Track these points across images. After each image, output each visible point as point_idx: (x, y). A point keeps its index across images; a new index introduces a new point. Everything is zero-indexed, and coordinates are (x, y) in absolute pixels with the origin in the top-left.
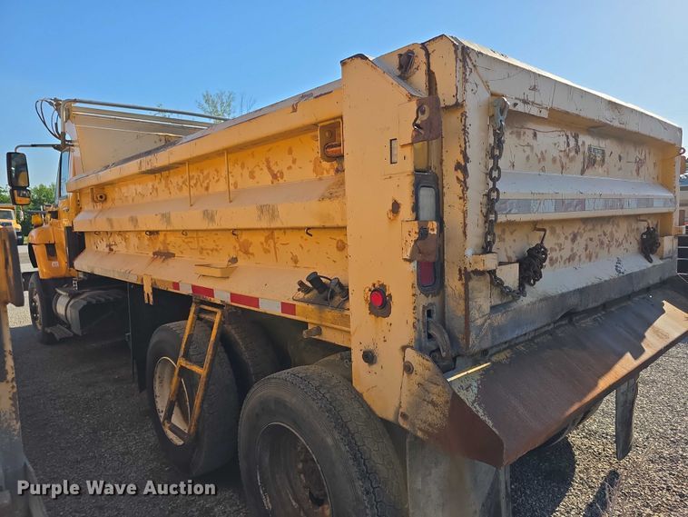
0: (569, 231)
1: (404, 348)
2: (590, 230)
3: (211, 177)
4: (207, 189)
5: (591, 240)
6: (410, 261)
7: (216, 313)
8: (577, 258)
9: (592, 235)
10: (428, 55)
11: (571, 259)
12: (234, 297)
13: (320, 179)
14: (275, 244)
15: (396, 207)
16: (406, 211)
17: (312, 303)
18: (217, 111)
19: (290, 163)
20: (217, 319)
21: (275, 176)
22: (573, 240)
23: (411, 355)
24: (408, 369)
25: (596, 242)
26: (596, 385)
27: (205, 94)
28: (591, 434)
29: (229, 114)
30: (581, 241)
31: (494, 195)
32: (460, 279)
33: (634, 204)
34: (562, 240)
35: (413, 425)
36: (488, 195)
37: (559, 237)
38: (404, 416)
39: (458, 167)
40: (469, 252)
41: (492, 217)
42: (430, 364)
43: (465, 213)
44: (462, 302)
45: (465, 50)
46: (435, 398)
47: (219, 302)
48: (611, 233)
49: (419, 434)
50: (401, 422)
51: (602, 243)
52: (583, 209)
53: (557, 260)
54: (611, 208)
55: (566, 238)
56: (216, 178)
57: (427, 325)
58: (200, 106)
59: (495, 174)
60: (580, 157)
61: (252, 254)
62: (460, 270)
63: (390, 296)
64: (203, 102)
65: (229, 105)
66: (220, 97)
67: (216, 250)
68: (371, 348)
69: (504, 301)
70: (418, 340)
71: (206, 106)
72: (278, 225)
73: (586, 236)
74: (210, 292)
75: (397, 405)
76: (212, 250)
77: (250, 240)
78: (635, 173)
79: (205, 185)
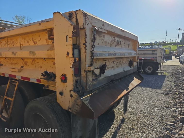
0: (112, 61)
1: (70, 91)
2: (117, 60)
3: (15, 42)
4: (14, 45)
5: (117, 63)
6: (72, 68)
7: (17, 82)
8: (114, 67)
9: (117, 61)
10: (76, 14)
11: (113, 67)
12: (22, 78)
13: (48, 45)
14: (35, 62)
15: (68, 54)
16: (71, 55)
17: (46, 79)
18: (19, 21)
19: (39, 40)
20: (17, 84)
21: (35, 43)
22: (113, 63)
23: (72, 93)
24: (71, 96)
25: (119, 63)
26: (117, 98)
27: (16, 16)
28: (119, 109)
29: (24, 22)
30: (115, 63)
31: (93, 52)
32: (85, 73)
33: (127, 54)
34: (110, 63)
35: (72, 111)
36: (92, 52)
37: (110, 62)
38: (70, 109)
39: (84, 44)
40: (87, 66)
41: (93, 57)
42: (77, 95)
43: (86, 56)
44: (85, 79)
45: (86, 14)
46: (78, 103)
47: (17, 79)
48: (122, 61)
49: (74, 113)
50: (69, 110)
51: (120, 64)
52: (115, 55)
53: (109, 67)
54: (122, 55)
55: (112, 62)
56: (17, 42)
57: (76, 85)
58: (14, 19)
59: (93, 46)
60: (115, 43)
61: (28, 65)
62: (85, 70)
63: (67, 77)
64: (15, 18)
65: (24, 20)
66: (21, 17)
67: (17, 64)
68: (62, 91)
69: (96, 78)
70: (74, 89)
71: (16, 19)
72: (35, 57)
73: (116, 62)
74: (15, 76)
75: (68, 106)
76: (15, 64)
77: (27, 61)
78: (128, 47)
79: (13, 44)
